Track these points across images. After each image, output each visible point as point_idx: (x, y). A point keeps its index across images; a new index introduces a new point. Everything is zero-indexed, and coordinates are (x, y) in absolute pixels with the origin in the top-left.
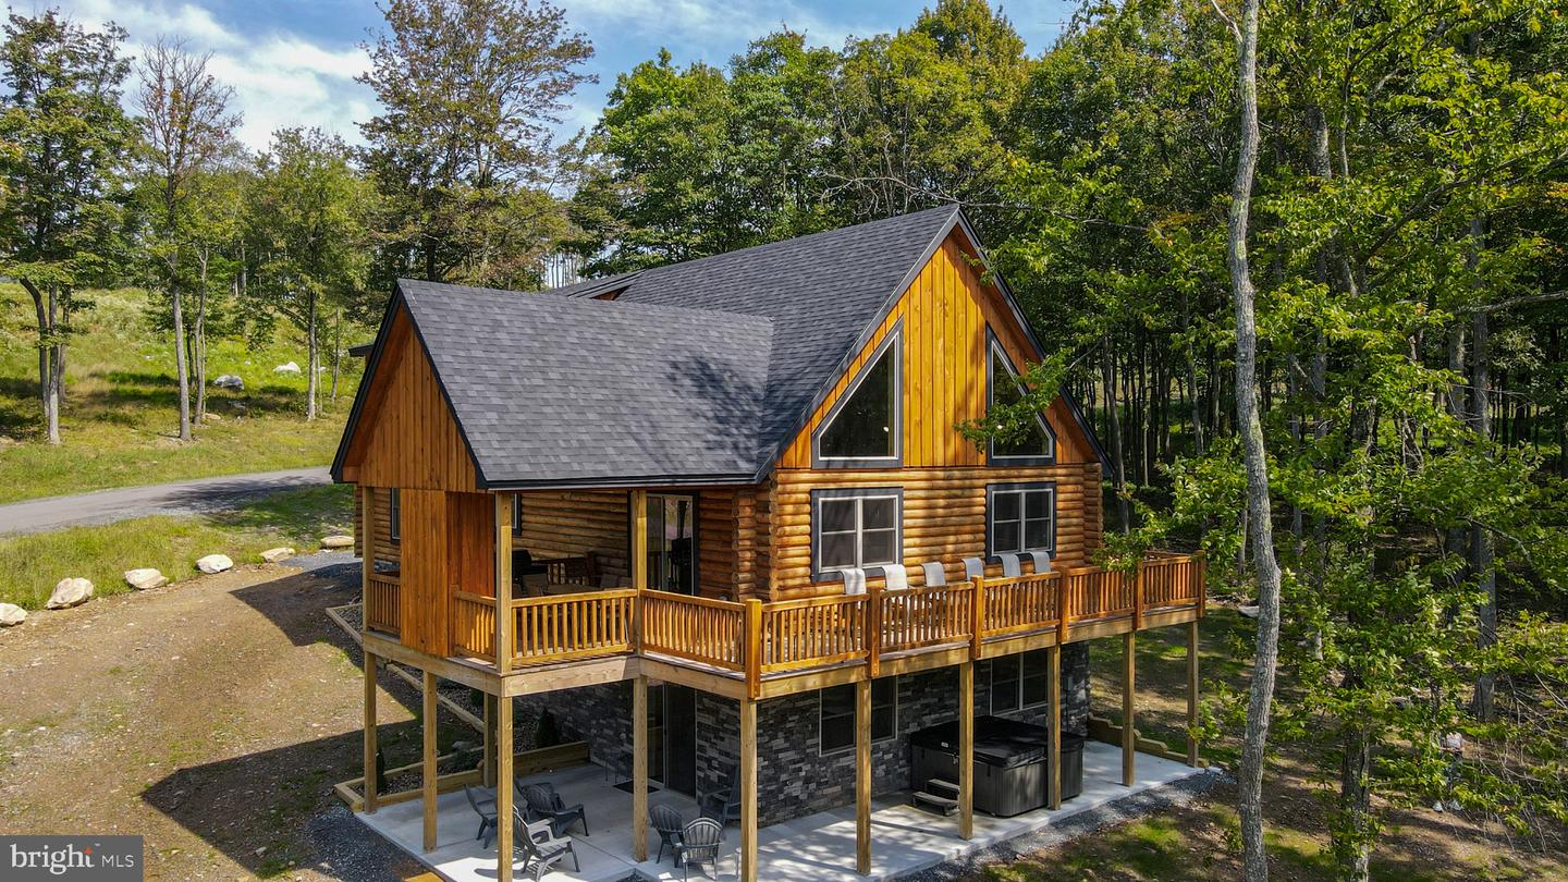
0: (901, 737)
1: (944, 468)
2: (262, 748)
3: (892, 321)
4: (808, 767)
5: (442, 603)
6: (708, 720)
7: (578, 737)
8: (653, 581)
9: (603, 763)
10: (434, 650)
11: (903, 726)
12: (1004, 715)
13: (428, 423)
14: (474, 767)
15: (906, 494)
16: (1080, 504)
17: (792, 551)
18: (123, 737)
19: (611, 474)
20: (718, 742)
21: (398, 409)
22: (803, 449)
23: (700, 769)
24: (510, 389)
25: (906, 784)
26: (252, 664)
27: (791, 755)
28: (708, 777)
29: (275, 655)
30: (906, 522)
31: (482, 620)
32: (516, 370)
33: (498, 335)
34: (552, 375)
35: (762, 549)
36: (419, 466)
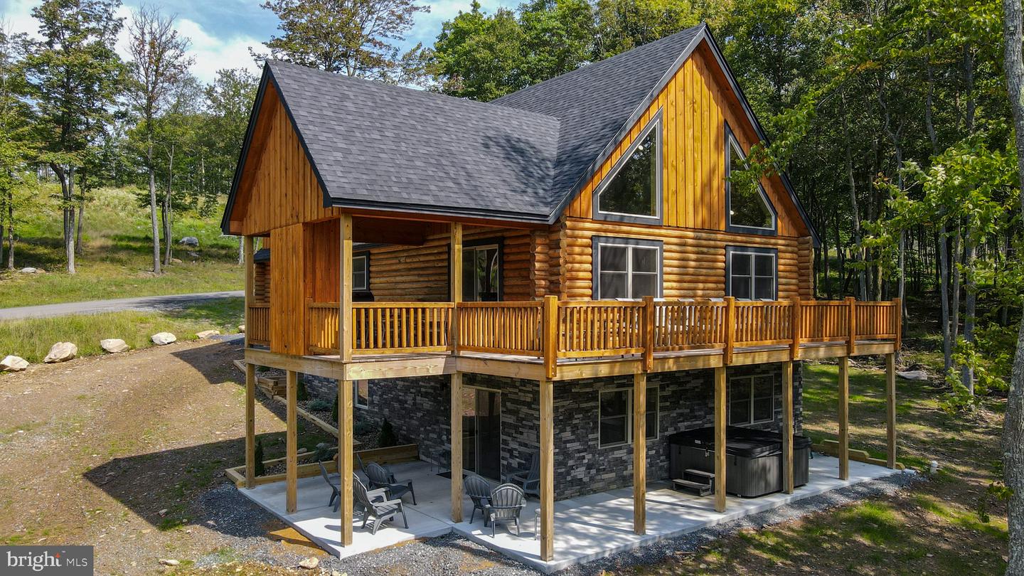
0: (662, 438)
1: (694, 230)
2: (176, 446)
3: (654, 111)
4: (590, 456)
5: (299, 313)
6: (510, 419)
7: (409, 440)
8: (468, 293)
9: (429, 460)
10: (294, 352)
11: (663, 429)
12: (742, 426)
13: (290, 173)
14: (332, 459)
15: (665, 247)
16: (794, 268)
17: (579, 283)
18: (78, 438)
19: (432, 203)
20: (518, 436)
21: (269, 167)
22: (585, 201)
23: (504, 458)
24: (354, 139)
25: (665, 475)
26: (178, 394)
27: (576, 446)
28: (509, 464)
29: (195, 389)
30: (666, 269)
31: (329, 322)
32: (358, 127)
33: (345, 104)
34: (387, 134)
35: (554, 278)
36: (283, 208)
